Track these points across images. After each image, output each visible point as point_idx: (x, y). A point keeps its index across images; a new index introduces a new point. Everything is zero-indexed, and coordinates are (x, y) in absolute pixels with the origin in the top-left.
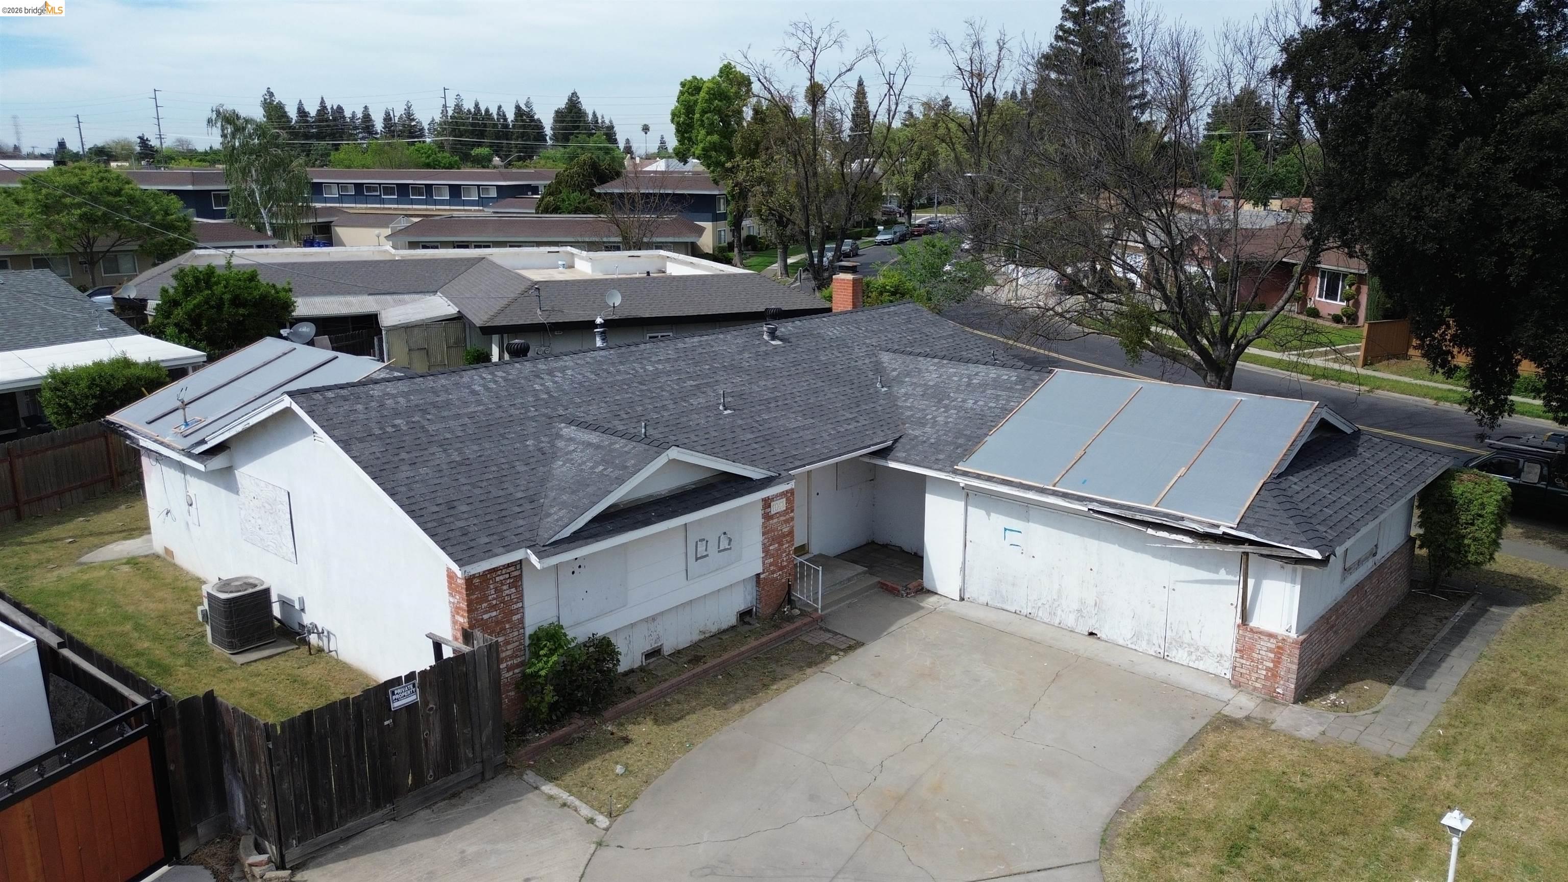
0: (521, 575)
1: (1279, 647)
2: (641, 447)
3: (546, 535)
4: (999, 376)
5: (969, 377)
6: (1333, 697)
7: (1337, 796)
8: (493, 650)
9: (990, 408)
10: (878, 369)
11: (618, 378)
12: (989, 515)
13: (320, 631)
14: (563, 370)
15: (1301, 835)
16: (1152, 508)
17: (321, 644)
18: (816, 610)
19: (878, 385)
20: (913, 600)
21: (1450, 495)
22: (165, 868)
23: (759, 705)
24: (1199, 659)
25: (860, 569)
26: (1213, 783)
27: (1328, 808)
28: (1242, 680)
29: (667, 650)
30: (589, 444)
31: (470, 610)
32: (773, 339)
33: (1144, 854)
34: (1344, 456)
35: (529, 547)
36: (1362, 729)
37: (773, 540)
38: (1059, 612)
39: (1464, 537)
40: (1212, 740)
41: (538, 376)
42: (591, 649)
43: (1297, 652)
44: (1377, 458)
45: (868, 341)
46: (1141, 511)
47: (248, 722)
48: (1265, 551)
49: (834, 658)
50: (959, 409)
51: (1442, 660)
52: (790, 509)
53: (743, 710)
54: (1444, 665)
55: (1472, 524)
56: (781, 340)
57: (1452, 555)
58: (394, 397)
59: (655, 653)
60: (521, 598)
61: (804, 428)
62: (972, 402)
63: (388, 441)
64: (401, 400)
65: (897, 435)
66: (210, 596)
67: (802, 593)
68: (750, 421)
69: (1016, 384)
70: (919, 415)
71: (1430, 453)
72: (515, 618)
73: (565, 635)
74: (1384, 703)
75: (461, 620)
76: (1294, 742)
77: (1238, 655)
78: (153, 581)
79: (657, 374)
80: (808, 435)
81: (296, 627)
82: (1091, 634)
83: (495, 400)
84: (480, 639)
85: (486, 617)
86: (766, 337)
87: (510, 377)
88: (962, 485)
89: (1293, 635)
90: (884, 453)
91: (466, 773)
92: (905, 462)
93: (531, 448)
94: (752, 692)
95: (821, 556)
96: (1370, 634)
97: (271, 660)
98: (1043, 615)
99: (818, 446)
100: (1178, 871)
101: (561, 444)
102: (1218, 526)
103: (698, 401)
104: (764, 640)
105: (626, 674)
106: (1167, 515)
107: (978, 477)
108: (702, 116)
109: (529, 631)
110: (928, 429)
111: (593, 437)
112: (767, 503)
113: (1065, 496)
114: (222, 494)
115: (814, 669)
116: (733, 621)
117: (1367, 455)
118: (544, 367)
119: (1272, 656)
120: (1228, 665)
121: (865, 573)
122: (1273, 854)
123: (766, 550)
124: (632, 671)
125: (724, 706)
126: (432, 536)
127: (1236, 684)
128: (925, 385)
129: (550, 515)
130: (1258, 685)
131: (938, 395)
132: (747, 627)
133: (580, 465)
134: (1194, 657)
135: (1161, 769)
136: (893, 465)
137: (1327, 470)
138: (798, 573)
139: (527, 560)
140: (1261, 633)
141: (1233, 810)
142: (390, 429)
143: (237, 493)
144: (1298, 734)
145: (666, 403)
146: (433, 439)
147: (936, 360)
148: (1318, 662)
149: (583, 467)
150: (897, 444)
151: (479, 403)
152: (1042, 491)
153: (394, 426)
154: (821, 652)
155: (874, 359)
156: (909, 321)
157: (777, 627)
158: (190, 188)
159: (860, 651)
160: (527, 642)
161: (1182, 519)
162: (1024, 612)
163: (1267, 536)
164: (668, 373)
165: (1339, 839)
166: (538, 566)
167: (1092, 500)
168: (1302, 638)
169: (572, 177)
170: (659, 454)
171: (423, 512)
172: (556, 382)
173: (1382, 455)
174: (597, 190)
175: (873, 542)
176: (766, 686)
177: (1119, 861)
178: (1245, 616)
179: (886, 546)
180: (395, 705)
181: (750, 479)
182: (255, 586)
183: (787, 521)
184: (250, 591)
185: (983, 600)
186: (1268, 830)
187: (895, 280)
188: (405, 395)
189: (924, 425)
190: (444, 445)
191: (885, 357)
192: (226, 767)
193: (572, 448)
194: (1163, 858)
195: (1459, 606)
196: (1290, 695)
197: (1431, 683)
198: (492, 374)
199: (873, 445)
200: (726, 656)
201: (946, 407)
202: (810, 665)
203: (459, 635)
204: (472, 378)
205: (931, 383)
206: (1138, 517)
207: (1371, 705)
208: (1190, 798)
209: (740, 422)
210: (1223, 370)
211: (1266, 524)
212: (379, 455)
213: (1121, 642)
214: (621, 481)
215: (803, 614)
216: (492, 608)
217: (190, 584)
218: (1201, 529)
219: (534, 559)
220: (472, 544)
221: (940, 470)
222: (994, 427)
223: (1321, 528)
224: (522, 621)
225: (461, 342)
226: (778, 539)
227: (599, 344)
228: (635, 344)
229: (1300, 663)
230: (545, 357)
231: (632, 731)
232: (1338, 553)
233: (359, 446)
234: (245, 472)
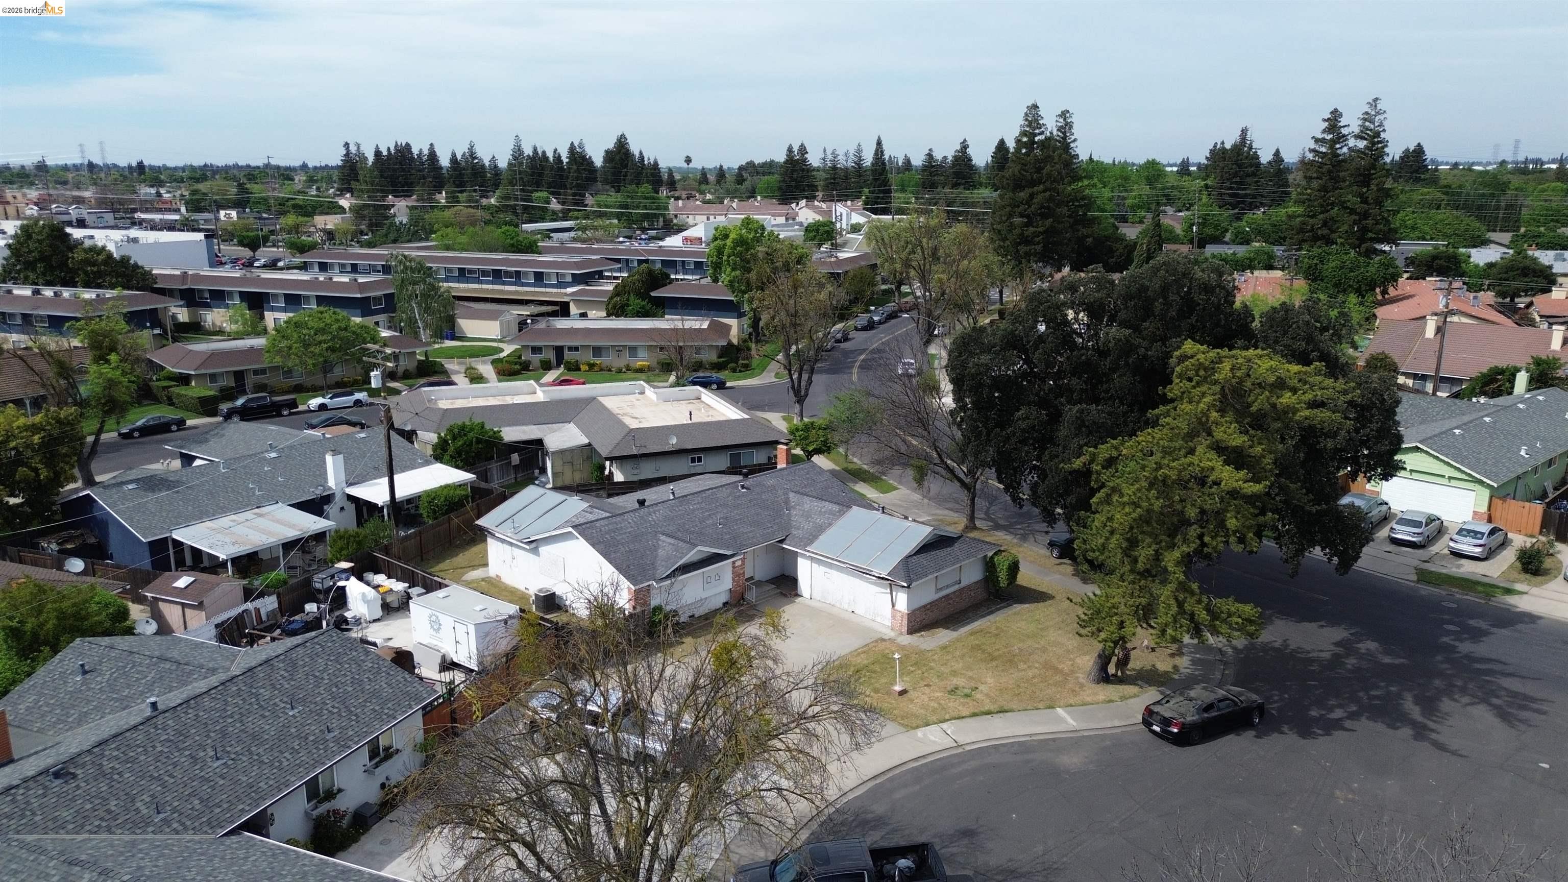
0: (650, 588)
1: (902, 617)
2: (688, 546)
3: (658, 577)
4: (832, 508)
5: (821, 507)
6: (921, 633)
8: (643, 611)
9: (825, 523)
10: (787, 501)
11: (679, 513)
12: (819, 567)
14: (659, 511)
15: (880, 668)
16: (864, 567)
18: (752, 602)
19: (785, 510)
20: (791, 599)
25: (774, 586)
26: (864, 655)
28: (894, 627)
29: (696, 616)
30: (670, 544)
31: (635, 599)
32: (742, 489)
35: (653, 580)
37: (736, 576)
38: (842, 604)
40: (875, 644)
41: (650, 515)
42: (672, 613)
43: (907, 619)
44: (961, 547)
45: (785, 487)
46: (861, 568)
48: (897, 584)
50: (814, 522)
51: (972, 622)
52: (743, 563)
54: (972, 624)
56: (746, 489)
57: (996, 584)
58: (603, 526)
59: (692, 616)
60: (650, 596)
61: (750, 532)
62: (819, 519)
63: (606, 544)
65: (788, 534)
66: (535, 594)
67: (747, 596)
68: (728, 530)
69: (837, 512)
70: (798, 525)
72: (648, 602)
73: (663, 608)
74: (940, 635)
75: (633, 603)
76: (900, 645)
77: (892, 618)
78: (497, 588)
79: (694, 510)
80: (751, 535)
81: (563, 605)
82: (853, 612)
83: (637, 526)
84: (639, 609)
85: (639, 601)
86: (739, 488)
87: (641, 515)
88: (808, 556)
89: (906, 613)
90: (781, 541)
92: (790, 546)
93: (651, 545)
95: (757, 581)
98: (838, 605)
101: (660, 543)
102: (881, 574)
103: (709, 522)
104: (731, 612)
105: (683, 621)
106: (868, 570)
107: (815, 553)
108: (729, 257)
109: (652, 607)
110: (801, 531)
111: (672, 541)
112: (734, 563)
113: (839, 561)
114: (531, 556)
116: (721, 605)
117: (959, 546)
118: (652, 510)
119: (901, 619)
120: (890, 622)
121: (774, 588)
123: (733, 579)
126: (623, 575)
127: (892, 629)
128: (804, 510)
129: (659, 569)
130: (898, 629)
131: (807, 516)
132: (726, 607)
133: (667, 551)
134: (880, 619)
135: (852, 652)
136: (784, 546)
137: (931, 554)
139: (653, 584)
140: (897, 611)
142: (605, 540)
143: (539, 556)
145: (697, 523)
146: (620, 542)
147: (811, 498)
148: (921, 619)
149: (669, 552)
150: (788, 538)
151: (631, 527)
152: (832, 559)
153: (606, 538)
154: (751, 617)
155: (787, 496)
156: (808, 473)
157: (737, 608)
158: (359, 296)
160: (652, 610)
161: (872, 571)
163: (898, 580)
164: (698, 509)
166: (657, 586)
167: (847, 564)
168: (910, 613)
169: (634, 284)
170: (694, 549)
171: (621, 569)
172: (657, 517)
174: (653, 294)
175: (778, 574)
178: (893, 606)
179: (784, 577)
181: (727, 555)
182: (550, 591)
183: (741, 569)
184: (549, 593)
185: (818, 599)
189: (798, 528)
190: (623, 544)
191: (791, 495)
193: (664, 544)
195: (1000, 602)
196: (907, 633)
197: (961, 629)
198: (634, 514)
199: (778, 538)
200: (717, 618)
201: (809, 521)
202: (748, 620)
203: (632, 607)
204: (628, 516)
205: (806, 510)
206: (861, 570)
209: (725, 531)
210: (970, 489)
211: (898, 575)
212: (604, 549)
213: (862, 615)
214: (681, 558)
215: (747, 603)
216: (642, 598)
217: (512, 589)
218: (877, 575)
219: (655, 584)
220: (637, 579)
221: (802, 550)
222: (823, 532)
223: (913, 576)
224: (650, 603)
225: (589, 458)
226: (739, 575)
227: (672, 497)
228: (686, 496)
229: (909, 621)
230: (652, 505)
231: (684, 640)
232: (914, 584)
233: (597, 546)
234: (543, 550)
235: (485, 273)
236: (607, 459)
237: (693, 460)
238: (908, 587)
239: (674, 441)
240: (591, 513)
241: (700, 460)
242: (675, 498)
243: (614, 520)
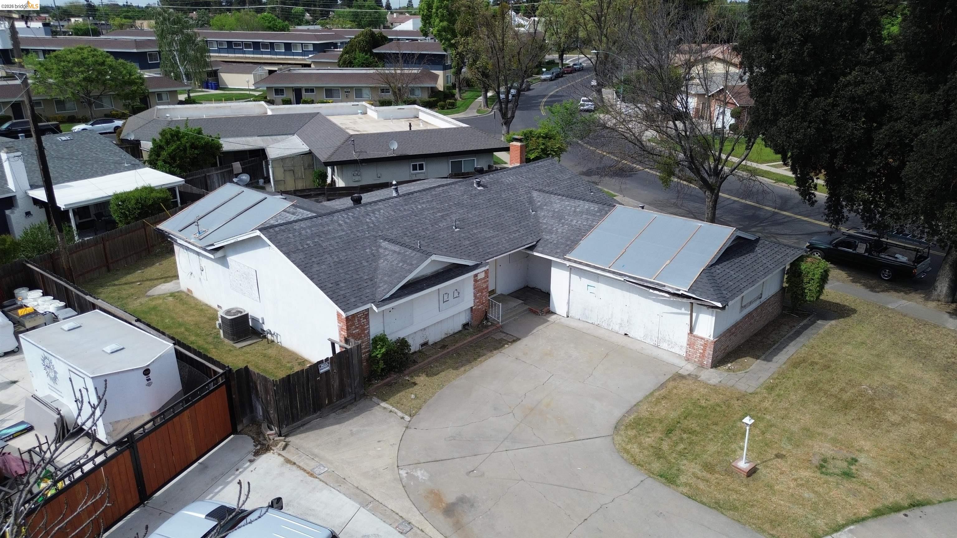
0: (368, 313)
1: (705, 344)
2: (419, 254)
3: (379, 297)
4: (589, 208)
5: (575, 207)
6: (729, 365)
7: (718, 409)
8: (359, 347)
9: (584, 225)
10: (531, 201)
11: (405, 213)
12: (580, 278)
13: (273, 333)
14: (379, 210)
15: (698, 425)
16: (652, 280)
17: (273, 338)
18: (499, 323)
19: (531, 211)
20: (544, 317)
21: (800, 269)
22: (232, 436)
23: (472, 368)
24: (672, 347)
25: (521, 302)
26: (667, 403)
27: (713, 414)
28: (690, 357)
29: (430, 343)
30: (395, 252)
31: (348, 329)
32: (479, 187)
33: (632, 433)
34: (748, 252)
35: (372, 303)
36: (737, 380)
37: (479, 291)
38: (612, 324)
39: (805, 289)
40: (671, 384)
41: (368, 215)
42: (398, 344)
43: (713, 346)
44: (764, 253)
45: (526, 185)
46: (647, 281)
47: (265, 379)
48: (699, 302)
49: (506, 346)
50: (569, 225)
51: (784, 348)
52: (487, 276)
53: (465, 370)
54: (785, 350)
55: (809, 283)
56: (482, 187)
57: (800, 297)
58: (304, 229)
59: (425, 344)
60: (368, 323)
61: (493, 237)
62: (575, 221)
63: (306, 252)
64: (308, 230)
65: (538, 239)
66: (222, 317)
67: (492, 315)
68: (467, 234)
69: (597, 212)
70: (550, 228)
71: (792, 249)
72: (366, 332)
73: (387, 339)
74: (751, 368)
75: (344, 333)
76: (706, 385)
77: (688, 346)
78: (185, 305)
79: (423, 210)
80: (495, 240)
81: (260, 330)
82: (626, 334)
83: (350, 228)
84: (354, 343)
85: (354, 332)
86: (475, 185)
87: (355, 216)
88: (568, 265)
89: (712, 338)
90: (532, 248)
91: (349, 398)
92: (542, 253)
93: (369, 253)
94: (469, 362)
95: (502, 295)
96: (756, 335)
97: (251, 346)
98: (604, 325)
99: (500, 246)
100: (644, 439)
101: (381, 251)
102: (679, 290)
103: (443, 224)
104: (474, 337)
105: (413, 353)
106: (658, 284)
107: (575, 262)
108: (437, 10)
109: (372, 337)
110: (553, 236)
111: (397, 248)
112: (476, 276)
113: (614, 273)
114: (219, 267)
115: (497, 351)
116: (460, 328)
117: (759, 251)
118: (370, 209)
119: (702, 347)
120: (685, 350)
121: (522, 303)
122: (685, 432)
123: (475, 296)
124: (415, 352)
125: (457, 368)
126: (331, 299)
127: (688, 360)
128: (554, 211)
129: (380, 287)
130: (696, 360)
131: (559, 217)
132: (467, 331)
133: (391, 262)
134: (670, 347)
135: (647, 397)
136: (535, 254)
137: (736, 261)
138: (490, 305)
139: (372, 308)
140: (698, 337)
141: (673, 415)
142: (306, 246)
143: (228, 268)
144: (709, 382)
145: (428, 226)
146: (326, 250)
147: (560, 197)
148: (725, 349)
149: (393, 263)
150: (538, 243)
151: (343, 230)
152: (604, 270)
153: (307, 244)
154: (500, 343)
155: (529, 195)
156: (548, 171)
157: (480, 331)
158: (135, 51)
159: (518, 342)
160: (371, 342)
161: (664, 286)
162: (596, 323)
163: (700, 295)
164: (428, 209)
165: (714, 427)
166: (377, 311)
167: (625, 276)
168: (715, 340)
169: (359, 43)
170: (427, 258)
171: (326, 287)
172: (376, 217)
173: (768, 251)
174: (375, 51)
175: (527, 286)
176: (475, 359)
177: (621, 435)
178: (692, 330)
179: (533, 289)
180: (321, 371)
181: (468, 266)
182: (241, 312)
183: (485, 282)
184: (239, 315)
185: (578, 317)
186: (685, 423)
187: (546, 131)
188: (310, 227)
189: (552, 233)
190: (330, 253)
191: (535, 194)
192: (253, 396)
193: (386, 253)
194: (639, 434)
195: (802, 320)
196: (709, 365)
197: (775, 359)
198: (347, 214)
199: (527, 245)
200: (457, 345)
201: (563, 223)
202: (496, 349)
203: (343, 340)
204: (338, 217)
205: (556, 210)
206: (645, 284)
207: (745, 368)
208: (656, 410)
209: (463, 235)
210: (714, 189)
211: (700, 290)
212: (303, 260)
213: (639, 339)
214: (411, 272)
215: (493, 324)
216: (357, 328)
217: (203, 307)
218: (672, 291)
219: (375, 308)
220: (348, 302)
221: (558, 258)
222: (585, 235)
223: (725, 292)
224: (369, 333)
225: (311, 166)
226: (481, 291)
227: (394, 194)
228: (412, 193)
229: (715, 351)
230: (370, 203)
231: (417, 379)
232: (730, 303)
233: (294, 255)
234: (232, 259)
235: (247, 45)
236: (327, 164)
237: (415, 168)
238: (723, 308)
239: (395, 146)
240: (293, 214)
241: (421, 167)
242: (399, 196)
243: (319, 220)
